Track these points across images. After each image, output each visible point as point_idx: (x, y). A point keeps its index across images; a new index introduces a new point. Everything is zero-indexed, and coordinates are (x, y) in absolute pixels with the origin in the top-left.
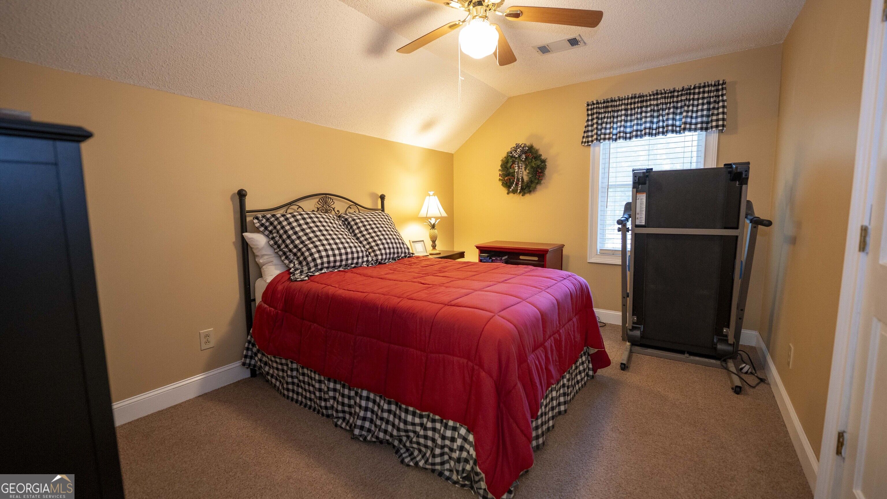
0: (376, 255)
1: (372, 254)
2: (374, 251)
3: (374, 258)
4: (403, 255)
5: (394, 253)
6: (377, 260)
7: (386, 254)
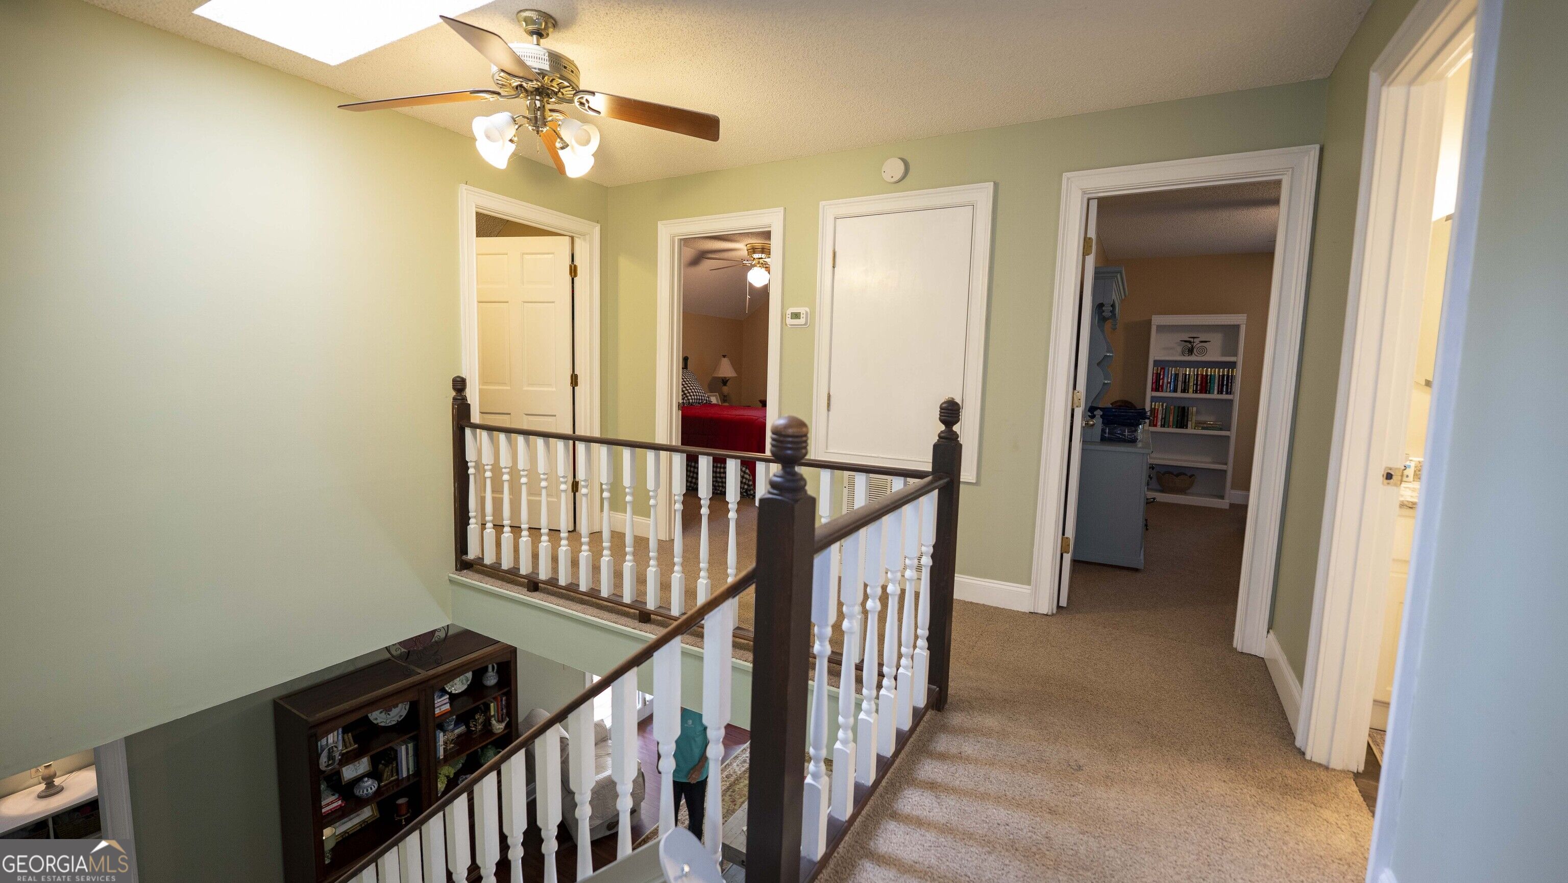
0: (688, 399)
1: (686, 398)
2: (687, 397)
3: (687, 401)
4: (705, 402)
5: (699, 399)
6: (689, 402)
7: (695, 399)
